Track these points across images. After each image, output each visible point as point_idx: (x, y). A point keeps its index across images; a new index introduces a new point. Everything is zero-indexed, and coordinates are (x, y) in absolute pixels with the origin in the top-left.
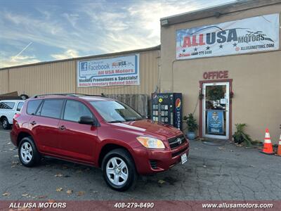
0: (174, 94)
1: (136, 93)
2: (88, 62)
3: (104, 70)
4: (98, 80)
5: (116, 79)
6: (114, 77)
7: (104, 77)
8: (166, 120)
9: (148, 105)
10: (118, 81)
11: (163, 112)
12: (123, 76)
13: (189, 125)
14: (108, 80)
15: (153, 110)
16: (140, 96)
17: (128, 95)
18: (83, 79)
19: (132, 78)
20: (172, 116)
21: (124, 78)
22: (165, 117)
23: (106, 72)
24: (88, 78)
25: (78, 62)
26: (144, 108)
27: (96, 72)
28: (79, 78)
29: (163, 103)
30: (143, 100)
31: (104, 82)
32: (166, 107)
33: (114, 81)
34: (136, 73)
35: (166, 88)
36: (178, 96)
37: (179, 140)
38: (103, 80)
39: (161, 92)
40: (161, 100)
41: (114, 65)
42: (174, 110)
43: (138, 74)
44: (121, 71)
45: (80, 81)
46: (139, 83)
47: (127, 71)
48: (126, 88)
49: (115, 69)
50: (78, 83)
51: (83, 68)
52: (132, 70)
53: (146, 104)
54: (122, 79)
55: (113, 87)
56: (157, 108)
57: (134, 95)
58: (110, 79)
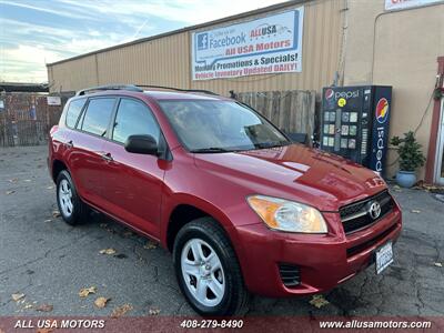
0: (374, 88)
1: (293, 89)
2: (209, 32)
3: (236, 46)
4: (225, 66)
5: (256, 63)
6: (253, 58)
7: (235, 60)
8: (352, 144)
9: (317, 113)
10: (260, 66)
11: (345, 127)
12: (270, 56)
13: (404, 157)
14: (242, 64)
15: (324, 123)
16: (301, 94)
17: (278, 93)
18: (200, 65)
19: (286, 59)
20: (365, 136)
21: (271, 60)
22: (349, 137)
23: (240, 50)
24: (209, 62)
25: (193, 34)
26: (307, 118)
27: (221, 51)
28: (194, 64)
29: (346, 109)
30: (307, 101)
31: (236, 69)
32: (354, 117)
33: (253, 66)
34: (295, 47)
35: (357, 76)
36: (383, 93)
37: (374, 207)
38: (233, 65)
39: (345, 85)
40: (342, 102)
41: (253, 34)
42: (371, 124)
43: (299, 51)
44: (267, 46)
45: (197, 69)
46: (299, 69)
47: (277, 44)
48: (274, 79)
49: (255, 42)
50: (194, 72)
51: (200, 44)
52: (287, 43)
53: (313, 110)
54: (268, 61)
55: (251, 77)
56: (332, 120)
57: (289, 94)
58: (247, 63)
